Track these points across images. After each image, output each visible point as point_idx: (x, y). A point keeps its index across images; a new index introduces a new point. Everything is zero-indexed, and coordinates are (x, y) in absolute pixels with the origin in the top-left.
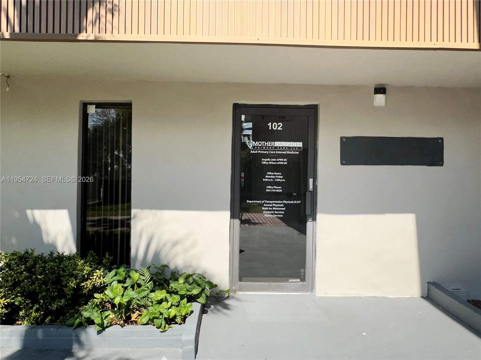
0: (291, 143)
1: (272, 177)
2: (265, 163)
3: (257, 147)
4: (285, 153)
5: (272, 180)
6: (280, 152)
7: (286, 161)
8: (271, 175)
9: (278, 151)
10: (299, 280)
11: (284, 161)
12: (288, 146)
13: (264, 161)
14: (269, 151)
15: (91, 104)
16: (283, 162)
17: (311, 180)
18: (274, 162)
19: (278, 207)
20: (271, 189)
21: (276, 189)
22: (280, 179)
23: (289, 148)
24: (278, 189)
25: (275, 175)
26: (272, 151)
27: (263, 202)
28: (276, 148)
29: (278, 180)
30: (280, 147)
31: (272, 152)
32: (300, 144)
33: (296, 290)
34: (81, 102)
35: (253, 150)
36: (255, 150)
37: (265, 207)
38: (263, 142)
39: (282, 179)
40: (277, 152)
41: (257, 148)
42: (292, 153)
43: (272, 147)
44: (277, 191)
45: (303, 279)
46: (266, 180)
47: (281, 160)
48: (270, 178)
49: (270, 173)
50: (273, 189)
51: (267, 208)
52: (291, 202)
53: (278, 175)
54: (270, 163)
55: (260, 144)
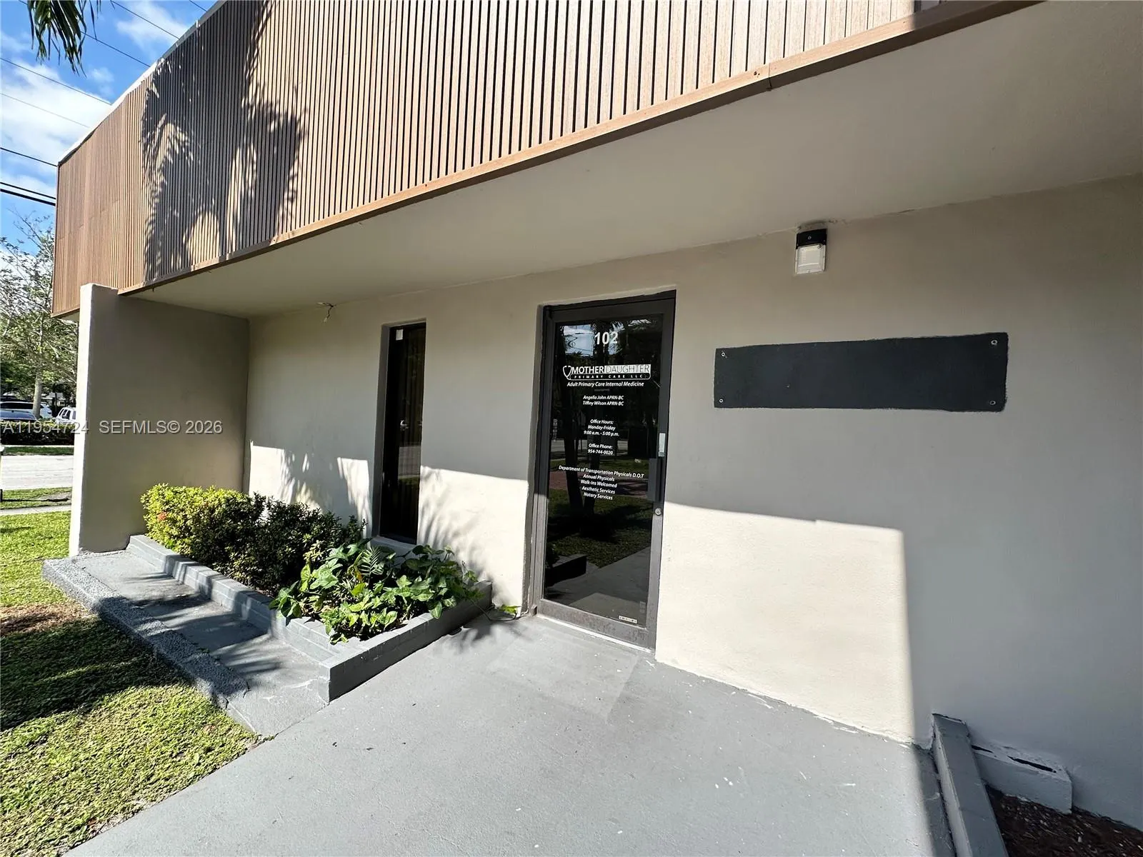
0: (632, 366)
1: (598, 428)
2: (588, 403)
3: (578, 376)
4: (620, 385)
5: (597, 433)
6: (613, 384)
7: (621, 401)
8: (596, 425)
9: (609, 382)
10: (635, 621)
11: (618, 401)
12: (626, 372)
13: (587, 400)
14: (595, 382)
15: (399, 328)
16: (616, 401)
17: (662, 436)
18: (602, 401)
19: (606, 482)
20: (595, 449)
21: (604, 449)
22: (611, 431)
23: (628, 376)
24: (607, 449)
25: (602, 425)
26: (600, 382)
27: (583, 470)
28: (606, 376)
29: (608, 434)
30: (612, 375)
31: (600, 385)
32: (646, 369)
33: (628, 638)
34: (384, 327)
35: (571, 382)
36: (574, 382)
37: (586, 479)
38: (587, 368)
39: (614, 432)
40: (608, 384)
41: (578, 378)
42: (633, 384)
43: (599, 375)
44: (606, 452)
45: (642, 622)
46: (589, 433)
47: (613, 397)
48: (595, 430)
49: (595, 421)
50: (599, 449)
51: (588, 482)
52: (628, 475)
53: (607, 425)
54: (596, 403)
55: (582, 370)
